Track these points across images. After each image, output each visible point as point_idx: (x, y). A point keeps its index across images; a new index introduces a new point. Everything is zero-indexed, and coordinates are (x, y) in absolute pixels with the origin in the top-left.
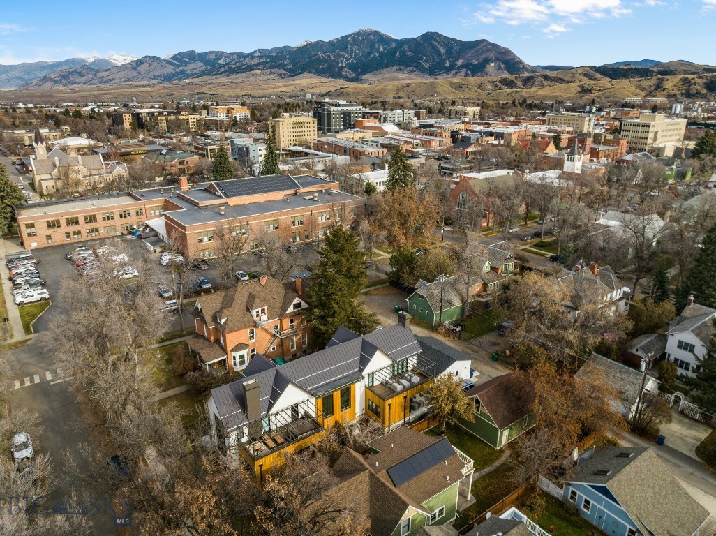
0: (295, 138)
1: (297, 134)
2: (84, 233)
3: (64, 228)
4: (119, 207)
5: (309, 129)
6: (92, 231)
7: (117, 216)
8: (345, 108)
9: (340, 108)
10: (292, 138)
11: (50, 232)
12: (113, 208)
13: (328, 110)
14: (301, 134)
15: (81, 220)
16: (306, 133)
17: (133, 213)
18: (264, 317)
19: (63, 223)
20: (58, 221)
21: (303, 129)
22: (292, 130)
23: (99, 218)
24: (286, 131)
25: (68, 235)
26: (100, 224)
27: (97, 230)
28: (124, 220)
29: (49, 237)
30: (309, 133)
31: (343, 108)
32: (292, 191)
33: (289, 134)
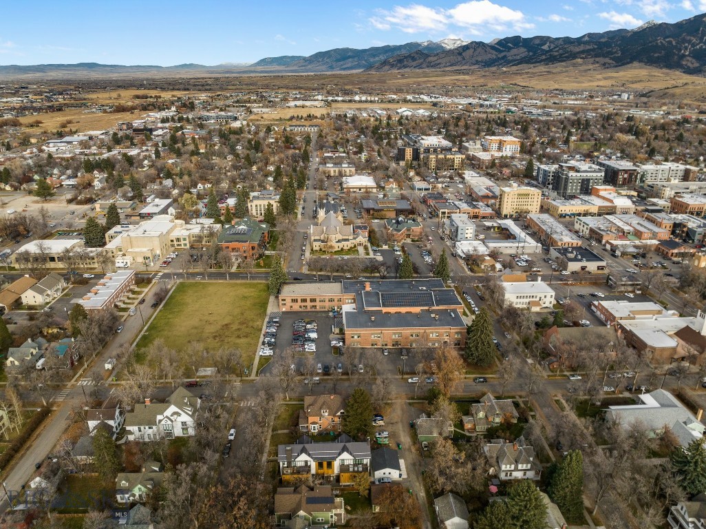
0: (517, 207)
1: (520, 203)
2: (309, 307)
3: (299, 303)
4: (329, 296)
5: (532, 200)
6: (313, 306)
7: (327, 300)
8: (585, 174)
9: (579, 174)
10: (515, 207)
11: (292, 304)
12: (326, 296)
13: (566, 175)
14: (525, 203)
15: (308, 300)
16: (529, 203)
17: (336, 300)
18: (327, 414)
19: (299, 301)
20: (297, 300)
21: (527, 200)
22: (516, 200)
23: (318, 300)
24: (510, 200)
25: (300, 307)
26: (318, 304)
27: (316, 306)
28: (330, 303)
29: (291, 307)
30: (532, 203)
31: (582, 174)
32: (426, 308)
33: (513, 203)
